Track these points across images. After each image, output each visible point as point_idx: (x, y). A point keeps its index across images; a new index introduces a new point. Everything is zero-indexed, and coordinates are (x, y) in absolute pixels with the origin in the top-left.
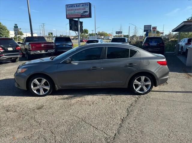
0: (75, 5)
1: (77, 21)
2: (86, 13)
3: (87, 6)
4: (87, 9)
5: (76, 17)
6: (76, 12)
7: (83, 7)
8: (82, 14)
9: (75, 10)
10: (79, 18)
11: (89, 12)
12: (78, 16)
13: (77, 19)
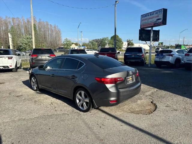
0: (149, 14)
1: (150, 31)
2: (159, 21)
3: (161, 13)
4: (161, 16)
5: (149, 26)
6: (150, 20)
7: (156, 15)
8: (155, 22)
9: (149, 19)
10: (152, 27)
11: (162, 19)
12: (151, 25)
13: (150, 29)
